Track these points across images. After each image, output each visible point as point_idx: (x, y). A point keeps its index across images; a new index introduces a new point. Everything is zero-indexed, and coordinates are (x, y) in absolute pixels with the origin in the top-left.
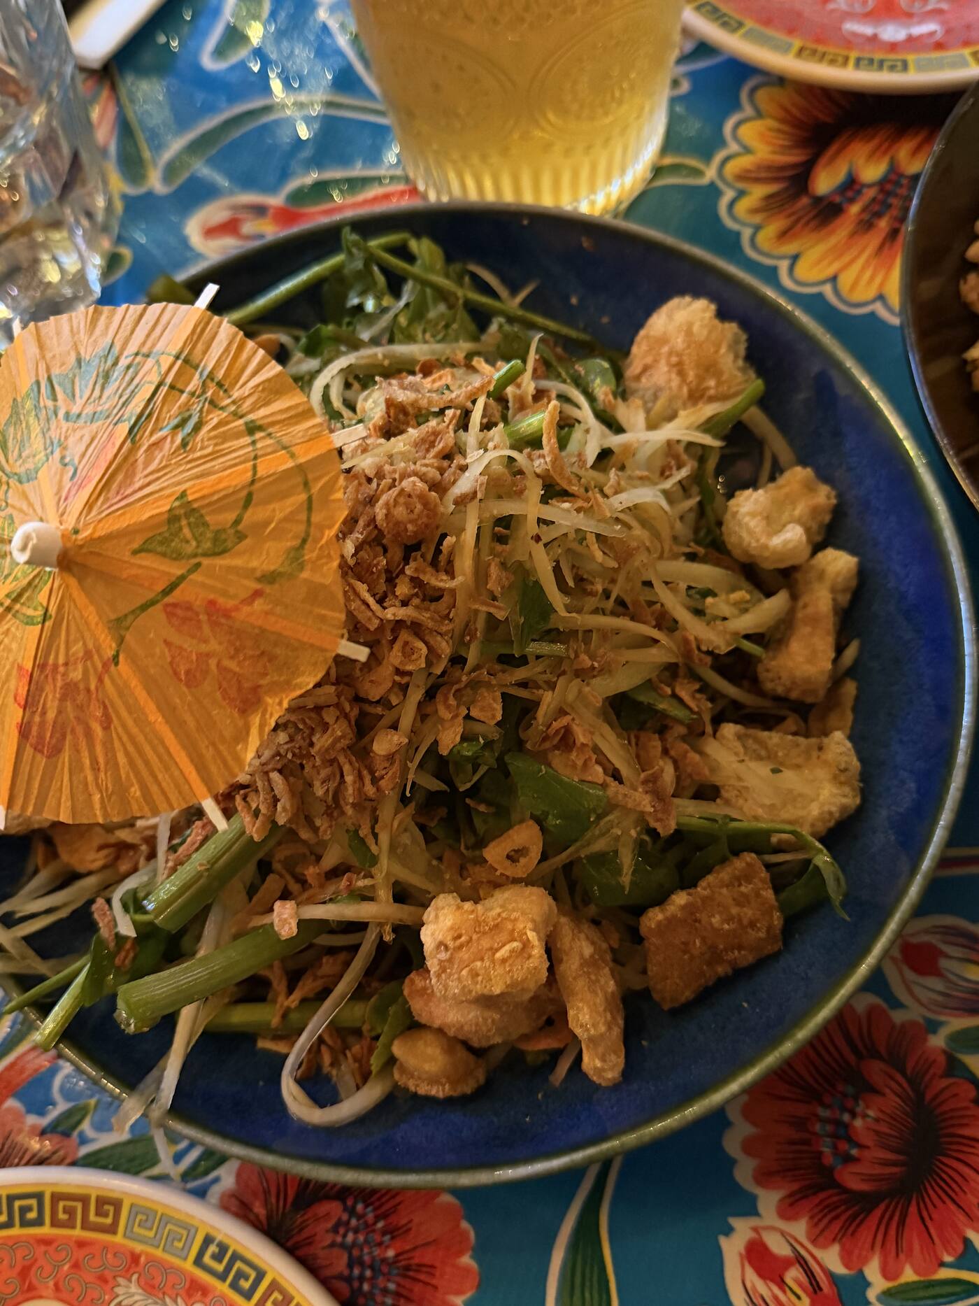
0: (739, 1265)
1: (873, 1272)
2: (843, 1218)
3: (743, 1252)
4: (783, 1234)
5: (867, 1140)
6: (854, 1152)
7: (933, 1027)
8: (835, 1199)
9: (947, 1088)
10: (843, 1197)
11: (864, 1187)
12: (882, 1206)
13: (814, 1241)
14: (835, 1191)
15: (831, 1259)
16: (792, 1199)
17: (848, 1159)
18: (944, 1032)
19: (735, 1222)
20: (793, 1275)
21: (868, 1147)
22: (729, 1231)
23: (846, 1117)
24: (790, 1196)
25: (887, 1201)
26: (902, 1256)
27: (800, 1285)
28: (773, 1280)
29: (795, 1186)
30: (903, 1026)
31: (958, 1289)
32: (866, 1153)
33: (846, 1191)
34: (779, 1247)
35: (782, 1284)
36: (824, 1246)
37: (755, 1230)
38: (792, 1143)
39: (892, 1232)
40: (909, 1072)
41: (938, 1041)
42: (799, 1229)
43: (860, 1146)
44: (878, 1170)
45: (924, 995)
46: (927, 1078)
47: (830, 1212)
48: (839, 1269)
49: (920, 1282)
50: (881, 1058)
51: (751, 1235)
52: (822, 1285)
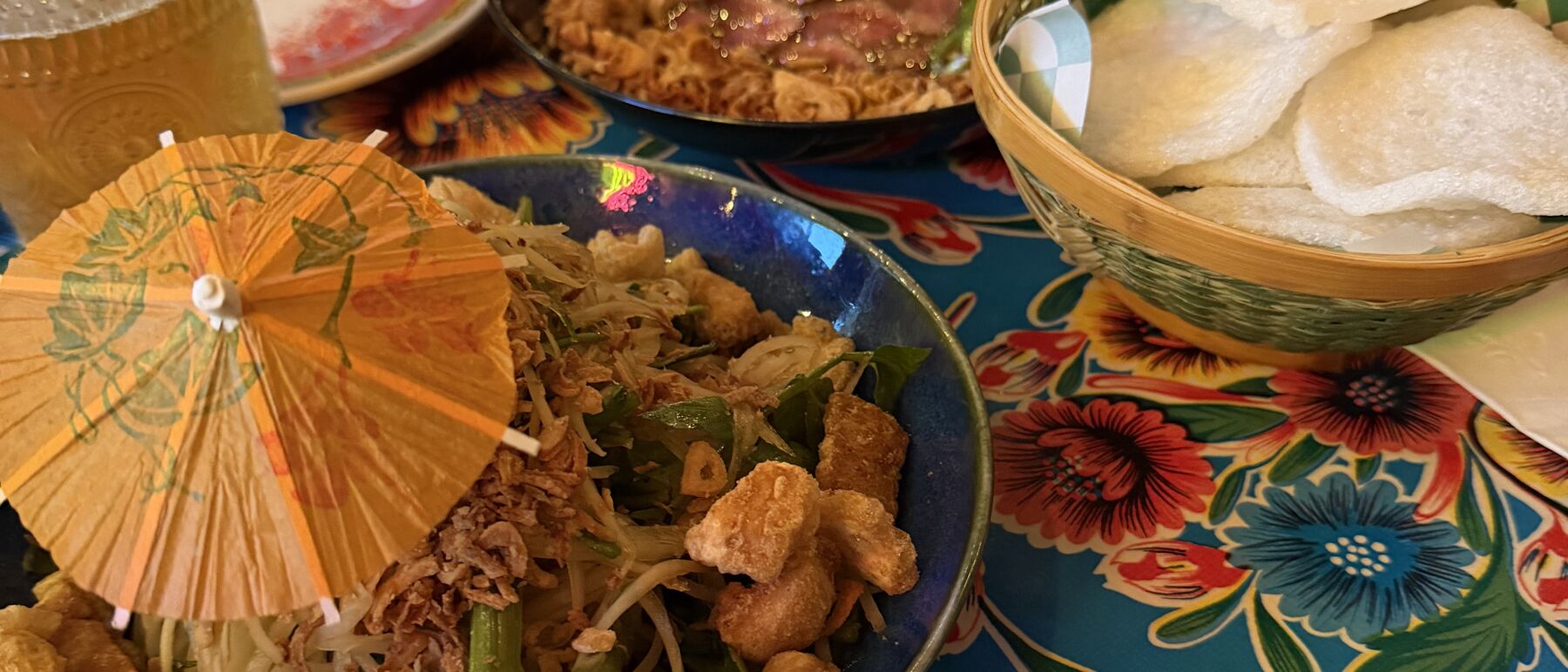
0: (1133, 587)
1: (1190, 517)
2: (1141, 510)
3: (1124, 579)
4: (1128, 549)
5: (1095, 469)
6: (1098, 480)
7: (1044, 396)
8: (1124, 508)
9: (1091, 411)
10: (1126, 502)
11: (1127, 488)
12: (1148, 487)
13: (1146, 536)
14: (1118, 507)
15: (1165, 534)
16: (1106, 533)
17: (1101, 486)
18: (1052, 393)
19: (1099, 571)
20: (1161, 560)
21: (1100, 472)
22: (1103, 578)
23: (1070, 471)
24: (1103, 531)
25: (1146, 483)
26: (1191, 495)
27: (1173, 560)
28: (1158, 574)
29: (1099, 524)
30: (1031, 409)
31: (1235, 480)
32: (1104, 475)
33: (1122, 500)
34: (1137, 557)
35: (1163, 570)
36: (1154, 532)
37: (1113, 563)
38: (1066, 509)
39: (1170, 492)
40: (1064, 423)
41: (1055, 399)
42: (1130, 538)
43: (1097, 475)
44: (1120, 476)
45: (1019, 389)
46: (1077, 418)
47: (1132, 516)
48: (1177, 533)
49: (1216, 496)
50: (1043, 432)
51: (1115, 567)
52: (1181, 548)
